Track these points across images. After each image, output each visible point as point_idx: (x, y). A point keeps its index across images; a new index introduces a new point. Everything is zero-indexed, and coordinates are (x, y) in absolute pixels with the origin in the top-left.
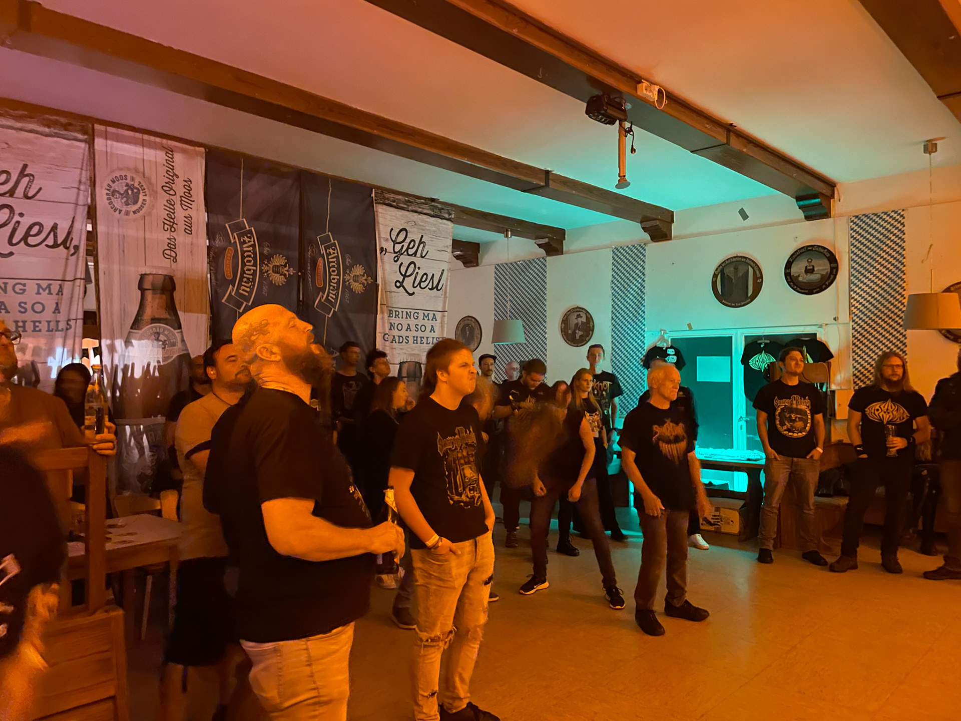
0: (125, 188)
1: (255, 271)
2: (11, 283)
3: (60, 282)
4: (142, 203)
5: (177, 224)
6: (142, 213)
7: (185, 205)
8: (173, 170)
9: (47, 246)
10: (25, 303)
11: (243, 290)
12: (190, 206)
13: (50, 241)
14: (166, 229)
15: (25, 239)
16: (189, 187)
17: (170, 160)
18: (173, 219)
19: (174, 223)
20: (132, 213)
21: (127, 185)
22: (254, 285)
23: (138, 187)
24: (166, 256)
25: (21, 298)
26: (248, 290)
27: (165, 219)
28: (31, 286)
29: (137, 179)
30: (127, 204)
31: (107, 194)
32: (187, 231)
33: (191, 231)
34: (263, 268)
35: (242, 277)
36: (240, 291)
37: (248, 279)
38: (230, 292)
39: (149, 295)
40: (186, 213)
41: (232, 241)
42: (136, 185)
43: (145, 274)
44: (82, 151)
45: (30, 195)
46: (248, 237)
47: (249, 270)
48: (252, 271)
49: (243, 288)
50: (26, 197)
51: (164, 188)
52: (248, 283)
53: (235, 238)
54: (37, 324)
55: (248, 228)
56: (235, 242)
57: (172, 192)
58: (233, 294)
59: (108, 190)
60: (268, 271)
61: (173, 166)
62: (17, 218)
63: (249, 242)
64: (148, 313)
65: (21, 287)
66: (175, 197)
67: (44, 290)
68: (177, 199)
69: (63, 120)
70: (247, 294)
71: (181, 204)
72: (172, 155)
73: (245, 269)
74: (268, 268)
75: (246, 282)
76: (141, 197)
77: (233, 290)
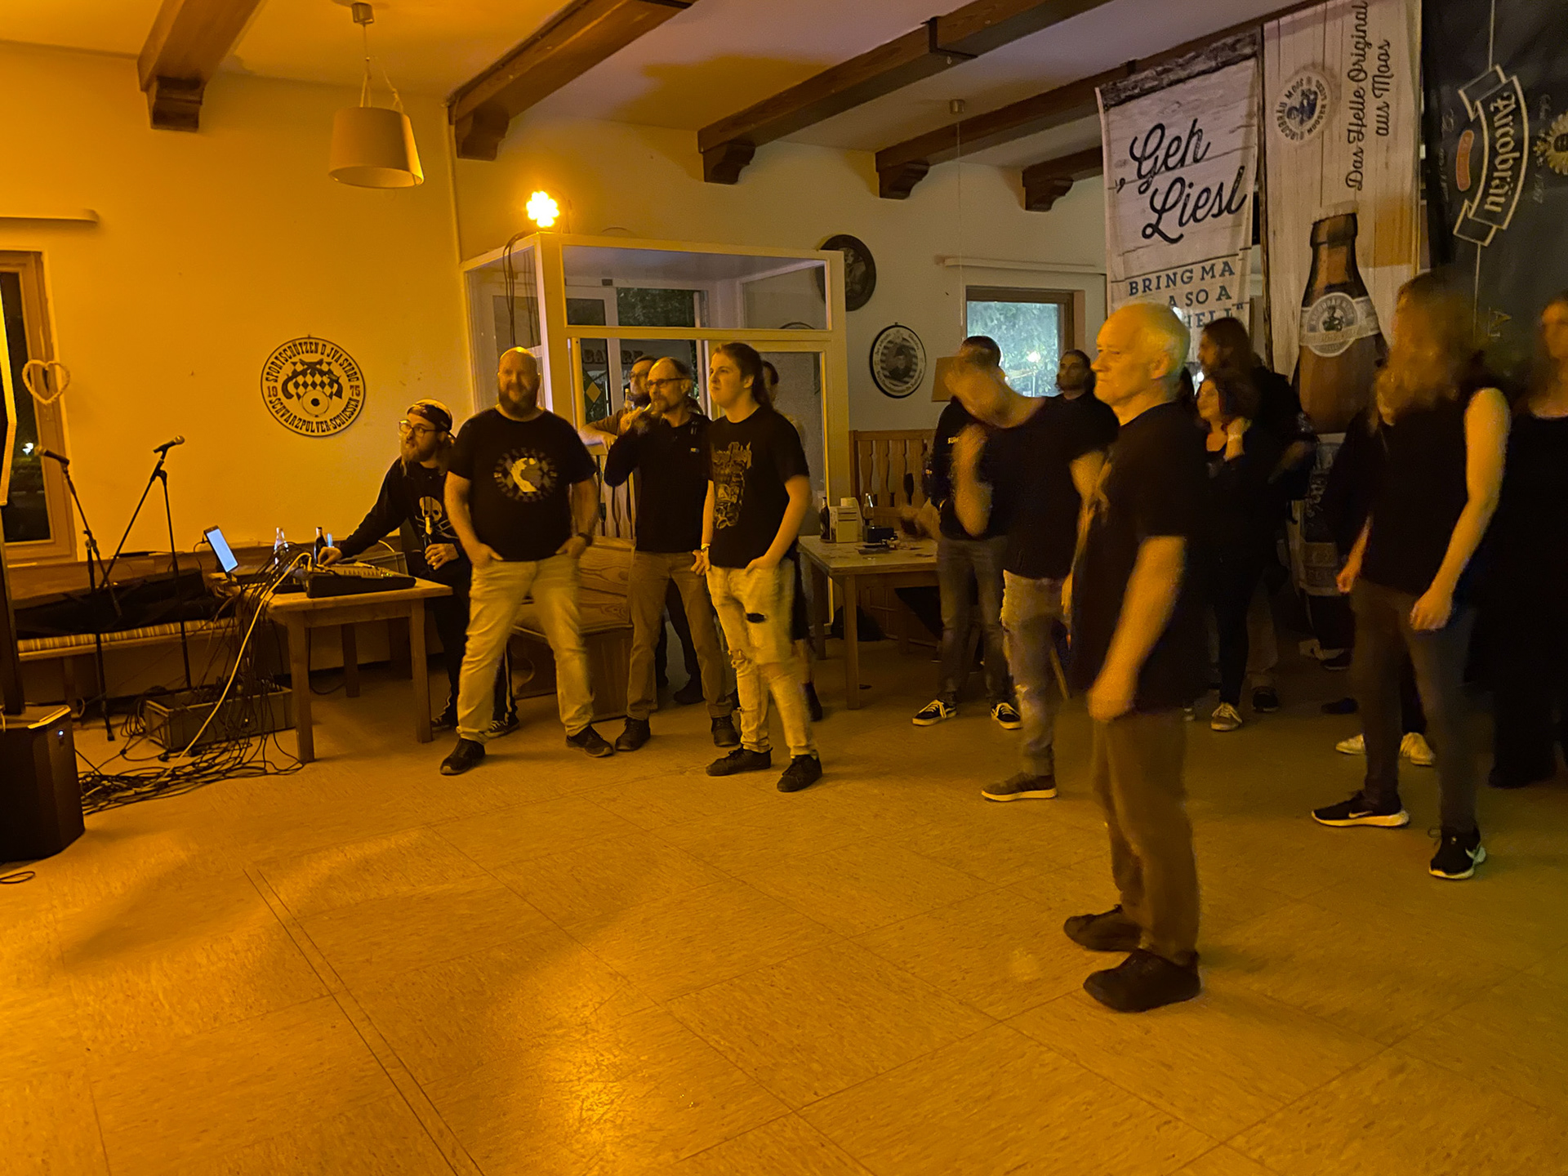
0: (1300, 99)
1: (1518, 161)
2: (1180, 271)
3: (1225, 260)
4: (1321, 112)
5: (1365, 126)
6: (1319, 127)
7: (1380, 89)
8: (1363, 38)
9: (1214, 216)
10: (1191, 293)
11: (1493, 203)
12: (1385, 86)
13: (1215, 210)
14: (1351, 139)
15: (1193, 214)
16: (1387, 54)
17: (1362, 22)
18: (1361, 119)
19: (1363, 126)
20: (1306, 134)
21: (1303, 93)
22: (1514, 190)
23: (1316, 89)
24: (1351, 183)
25: (1187, 288)
26: (1502, 200)
27: (1350, 124)
28: (1197, 269)
29: (1315, 78)
30: (1302, 122)
31: (1280, 118)
32: (1381, 131)
33: (1387, 130)
34: (1535, 149)
35: (1490, 178)
36: (1487, 207)
37: (1502, 179)
38: (1466, 215)
39: (1324, 251)
40: (1380, 102)
41: (1472, 117)
42: (1314, 88)
43: (1321, 221)
44: (1250, 72)
45: (1199, 157)
46: (1503, 99)
47: (1504, 162)
48: (1511, 162)
49: (1491, 199)
50: (1196, 160)
51: (1352, 74)
52: (1502, 187)
53: (1476, 110)
54: (1201, 317)
55: (1504, 80)
56: (1478, 118)
57: (1362, 75)
58: (1470, 216)
59: (1280, 112)
60: (1546, 151)
61: (1364, 32)
62: (1187, 191)
63: (1505, 107)
64: (1322, 280)
65: (1188, 274)
66: (1364, 82)
67: (1207, 273)
68: (1367, 85)
69: (1230, 40)
70: (1499, 209)
71: (1374, 89)
72: (1365, 14)
73: (1497, 161)
74: (1546, 146)
75: (1497, 187)
76: (1319, 103)
77: (1470, 208)
